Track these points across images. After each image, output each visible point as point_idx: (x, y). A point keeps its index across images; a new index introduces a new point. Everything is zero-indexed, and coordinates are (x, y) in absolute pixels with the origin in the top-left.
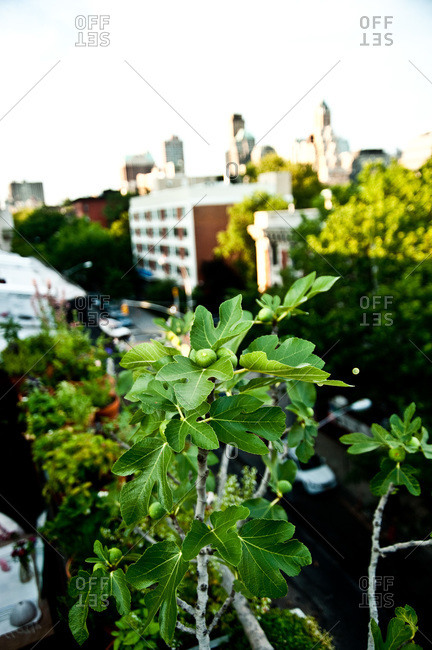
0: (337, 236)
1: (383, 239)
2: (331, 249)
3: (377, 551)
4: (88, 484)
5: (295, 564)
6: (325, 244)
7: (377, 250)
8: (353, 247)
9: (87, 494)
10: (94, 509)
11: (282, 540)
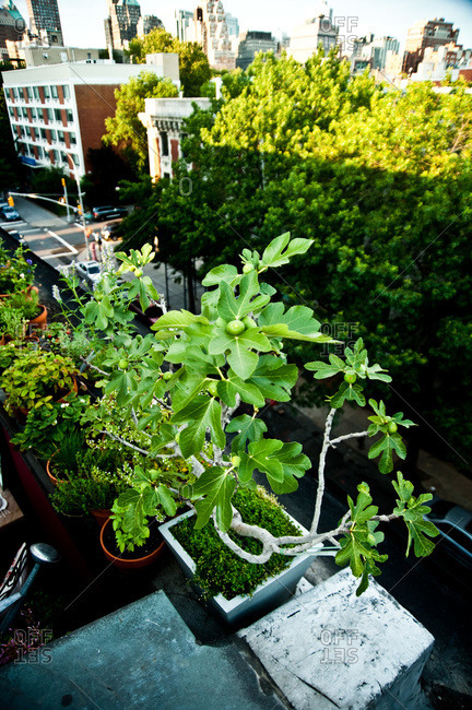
0: (228, 131)
1: (272, 136)
2: (223, 143)
3: (327, 443)
4: (50, 398)
5: (301, 469)
6: (217, 137)
7: (266, 146)
8: (244, 142)
9: (51, 407)
10: (60, 419)
11: (294, 455)
